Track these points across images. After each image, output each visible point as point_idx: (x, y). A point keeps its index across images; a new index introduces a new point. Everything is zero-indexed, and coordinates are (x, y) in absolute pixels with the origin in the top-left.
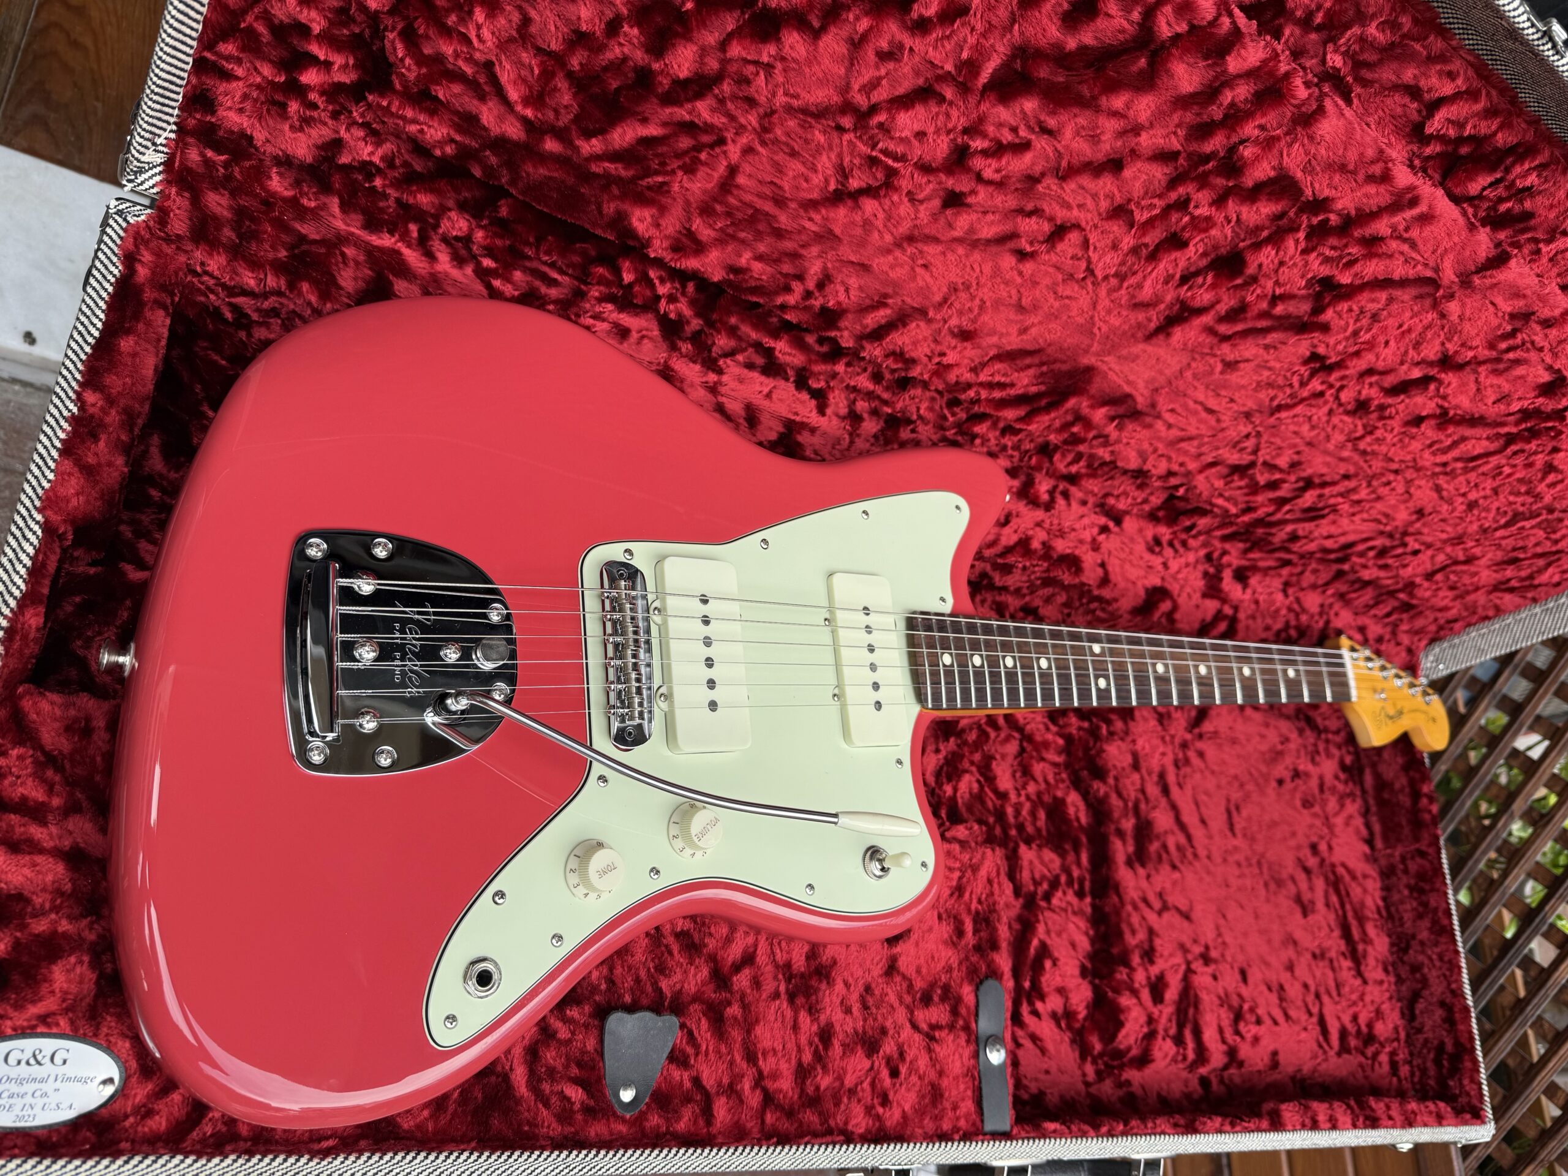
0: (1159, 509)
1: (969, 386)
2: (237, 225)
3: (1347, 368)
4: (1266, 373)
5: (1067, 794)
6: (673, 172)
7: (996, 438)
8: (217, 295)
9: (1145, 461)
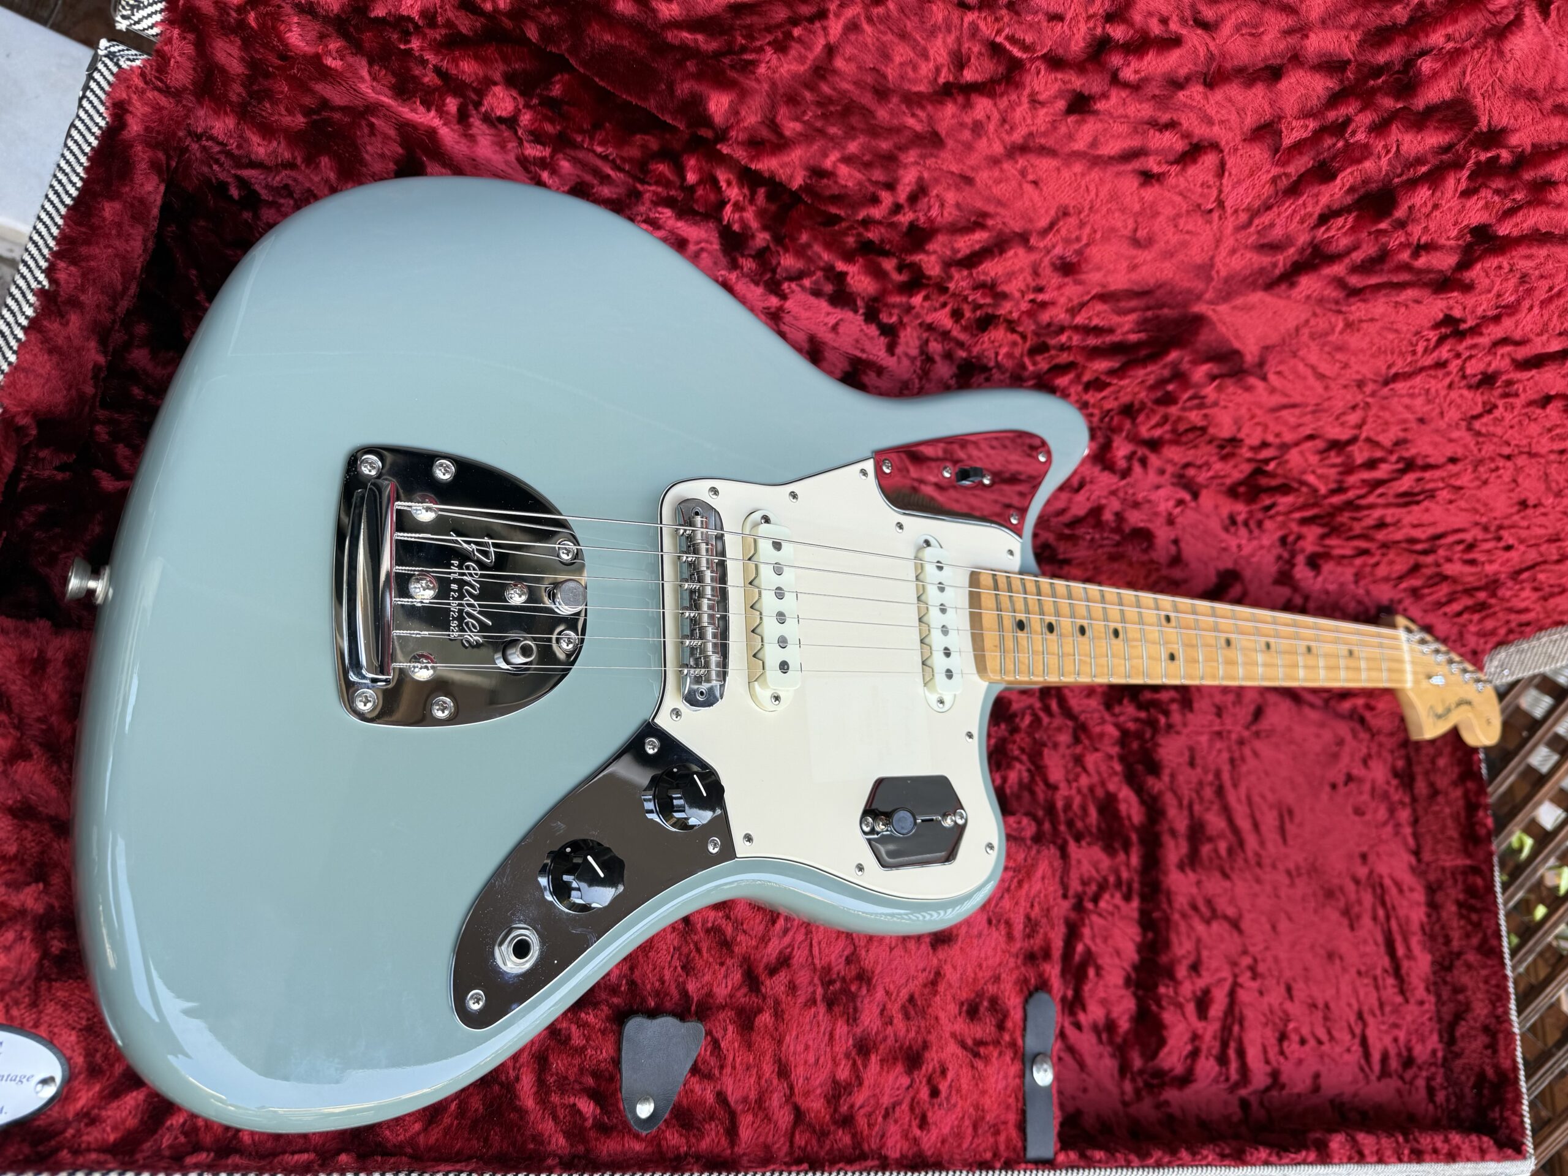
0: (1240, 483)
1: (1062, 329)
2: (249, 81)
3: (1481, 334)
4: (1391, 336)
5: (1120, 789)
6: (761, 50)
7: (1078, 394)
8: (221, 165)
9: (1239, 429)
